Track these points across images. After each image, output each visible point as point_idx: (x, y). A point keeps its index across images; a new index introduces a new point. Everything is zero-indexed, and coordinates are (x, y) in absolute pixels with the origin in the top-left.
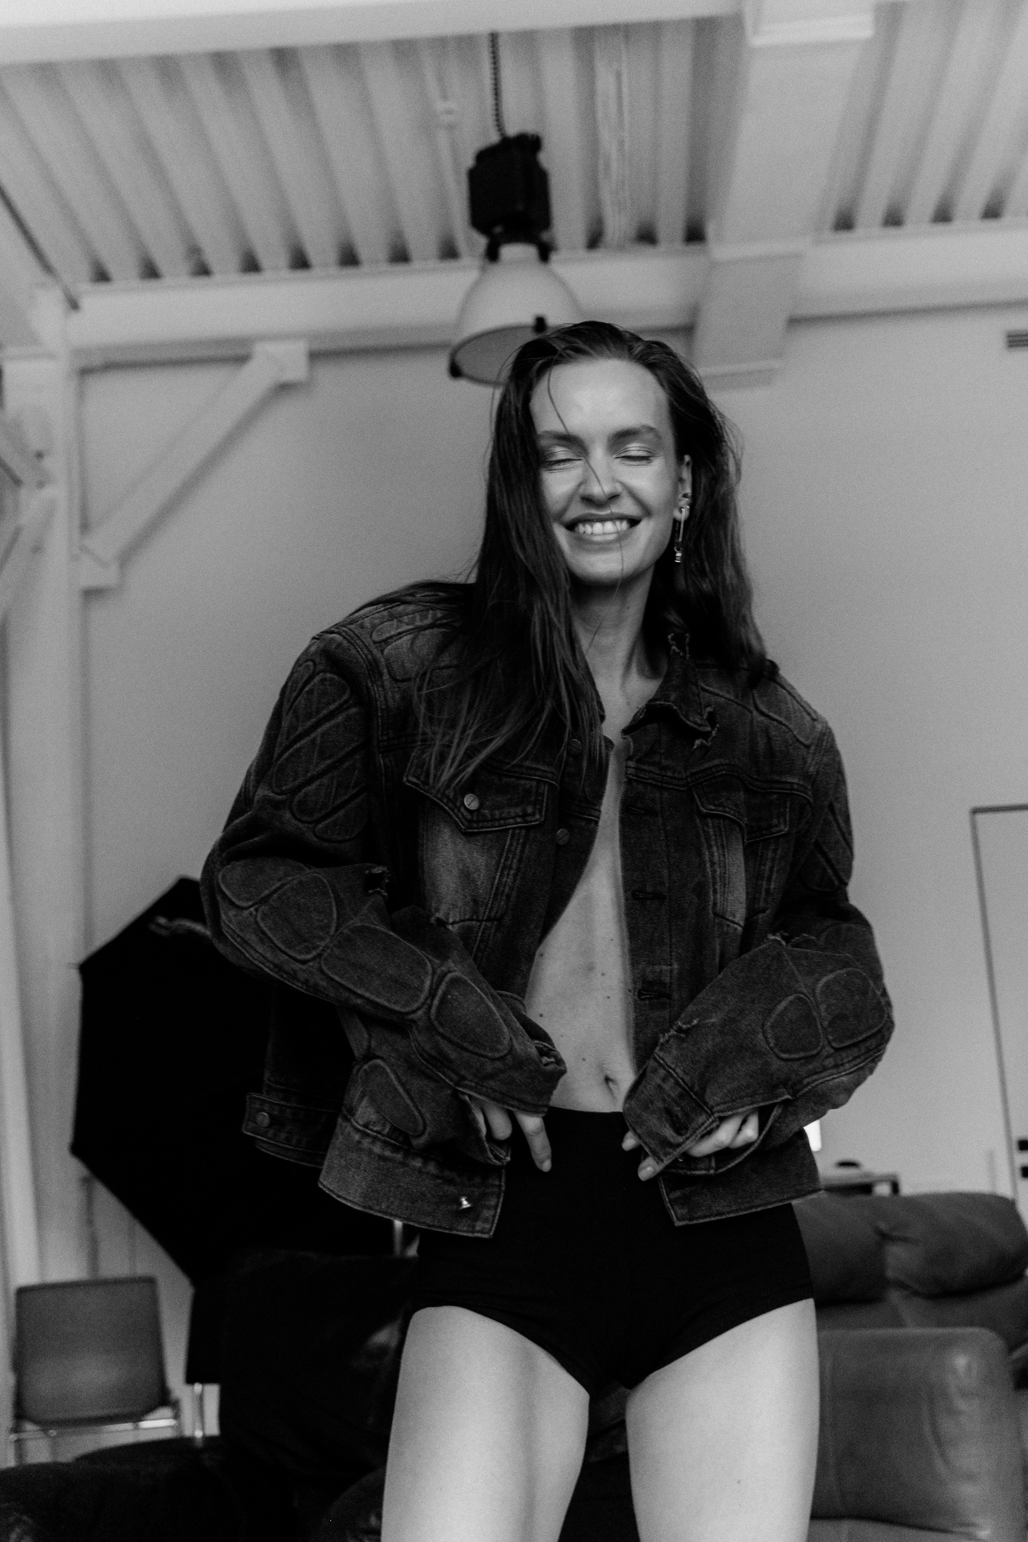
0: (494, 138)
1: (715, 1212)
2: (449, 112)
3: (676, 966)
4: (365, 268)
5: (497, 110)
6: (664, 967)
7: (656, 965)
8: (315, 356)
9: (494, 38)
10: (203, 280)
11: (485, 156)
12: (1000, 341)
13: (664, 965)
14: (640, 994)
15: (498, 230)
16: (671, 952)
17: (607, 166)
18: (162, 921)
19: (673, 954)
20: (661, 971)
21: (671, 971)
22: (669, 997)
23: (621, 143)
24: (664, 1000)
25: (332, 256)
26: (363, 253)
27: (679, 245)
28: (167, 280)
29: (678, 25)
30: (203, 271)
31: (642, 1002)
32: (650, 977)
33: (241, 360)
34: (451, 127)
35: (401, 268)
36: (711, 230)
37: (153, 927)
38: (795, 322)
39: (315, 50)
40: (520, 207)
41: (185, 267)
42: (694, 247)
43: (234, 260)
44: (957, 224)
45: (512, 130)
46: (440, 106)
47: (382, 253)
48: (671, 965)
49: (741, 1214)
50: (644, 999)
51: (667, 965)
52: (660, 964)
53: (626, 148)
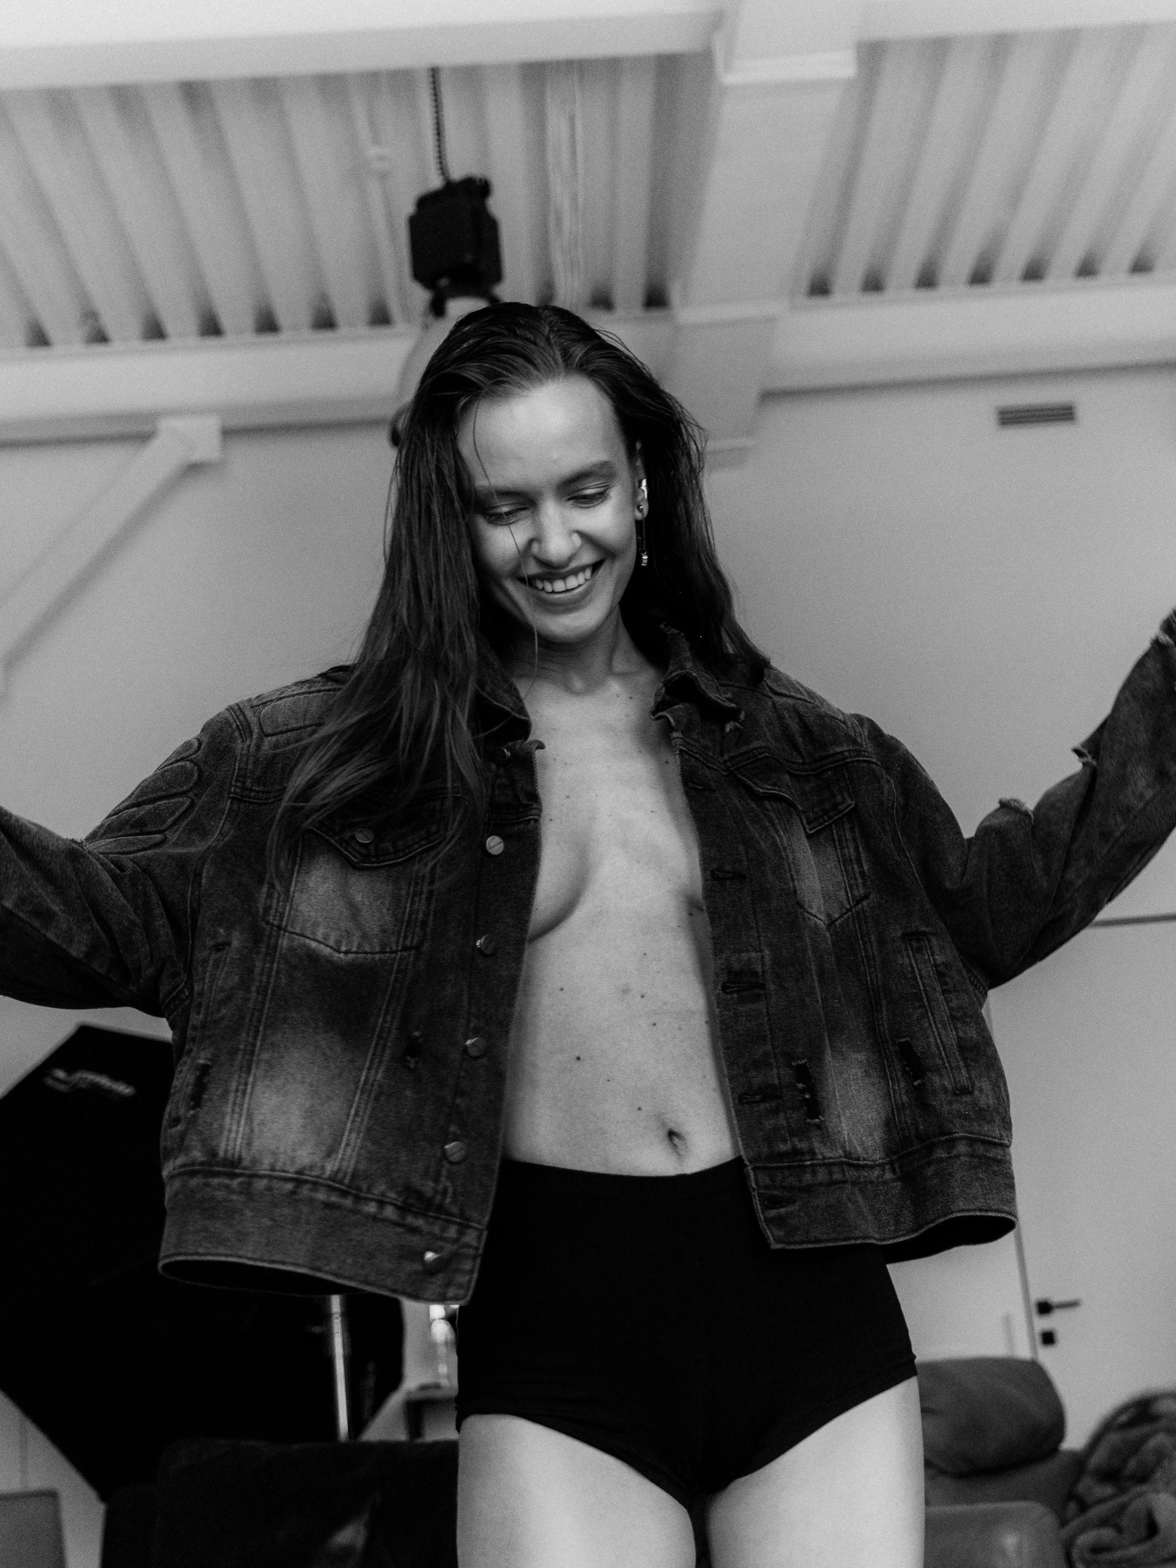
0: (435, 182)
1: (813, 1239)
2: (382, 158)
3: (767, 952)
4: (285, 335)
5: (440, 152)
6: (753, 954)
7: (742, 952)
8: (229, 434)
9: (434, 73)
10: (99, 348)
11: (426, 202)
12: (991, 419)
13: (753, 951)
14: (724, 988)
15: (444, 282)
16: (759, 937)
17: (559, 220)
18: (60, 1074)
19: (762, 938)
20: (749, 959)
21: (762, 958)
22: (762, 986)
23: (574, 197)
24: (757, 991)
25: (249, 321)
26: (283, 318)
27: (639, 311)
28: (57, 349)
29: (637, 62)
30: (100, 337)
31: (729, 996)
32: (736, 967)
33: (143, 438)
34: (383, 177)
35: (326, 335)
36: (675, 293)
37: (50, 1082)
38: (770, 396)
39: (230, 84)
40: (469, 258)
41: (79, 333)
42: (655, 313)
43: (134, 326)
44: (942, 290)
45: (457, 174)
46: (373, 151)
47: (305, 317)
48: (761, 951)
49: (840, 1244)
50: (732, 993)
51: (756, 952)
52: (748, 951)
53: (581, 200)
